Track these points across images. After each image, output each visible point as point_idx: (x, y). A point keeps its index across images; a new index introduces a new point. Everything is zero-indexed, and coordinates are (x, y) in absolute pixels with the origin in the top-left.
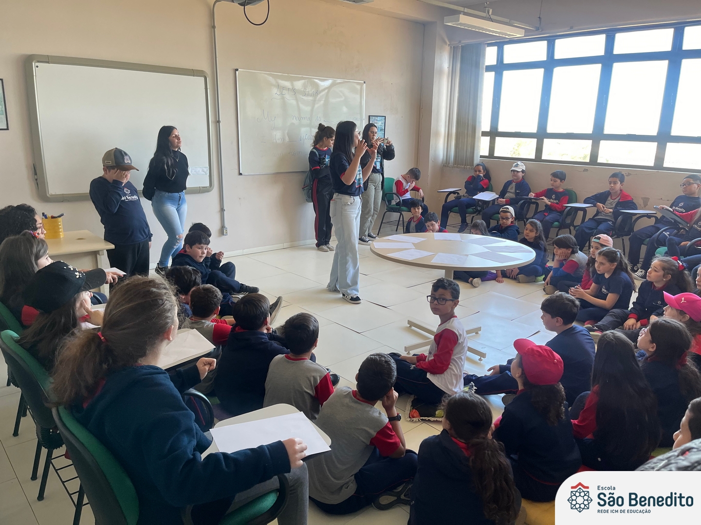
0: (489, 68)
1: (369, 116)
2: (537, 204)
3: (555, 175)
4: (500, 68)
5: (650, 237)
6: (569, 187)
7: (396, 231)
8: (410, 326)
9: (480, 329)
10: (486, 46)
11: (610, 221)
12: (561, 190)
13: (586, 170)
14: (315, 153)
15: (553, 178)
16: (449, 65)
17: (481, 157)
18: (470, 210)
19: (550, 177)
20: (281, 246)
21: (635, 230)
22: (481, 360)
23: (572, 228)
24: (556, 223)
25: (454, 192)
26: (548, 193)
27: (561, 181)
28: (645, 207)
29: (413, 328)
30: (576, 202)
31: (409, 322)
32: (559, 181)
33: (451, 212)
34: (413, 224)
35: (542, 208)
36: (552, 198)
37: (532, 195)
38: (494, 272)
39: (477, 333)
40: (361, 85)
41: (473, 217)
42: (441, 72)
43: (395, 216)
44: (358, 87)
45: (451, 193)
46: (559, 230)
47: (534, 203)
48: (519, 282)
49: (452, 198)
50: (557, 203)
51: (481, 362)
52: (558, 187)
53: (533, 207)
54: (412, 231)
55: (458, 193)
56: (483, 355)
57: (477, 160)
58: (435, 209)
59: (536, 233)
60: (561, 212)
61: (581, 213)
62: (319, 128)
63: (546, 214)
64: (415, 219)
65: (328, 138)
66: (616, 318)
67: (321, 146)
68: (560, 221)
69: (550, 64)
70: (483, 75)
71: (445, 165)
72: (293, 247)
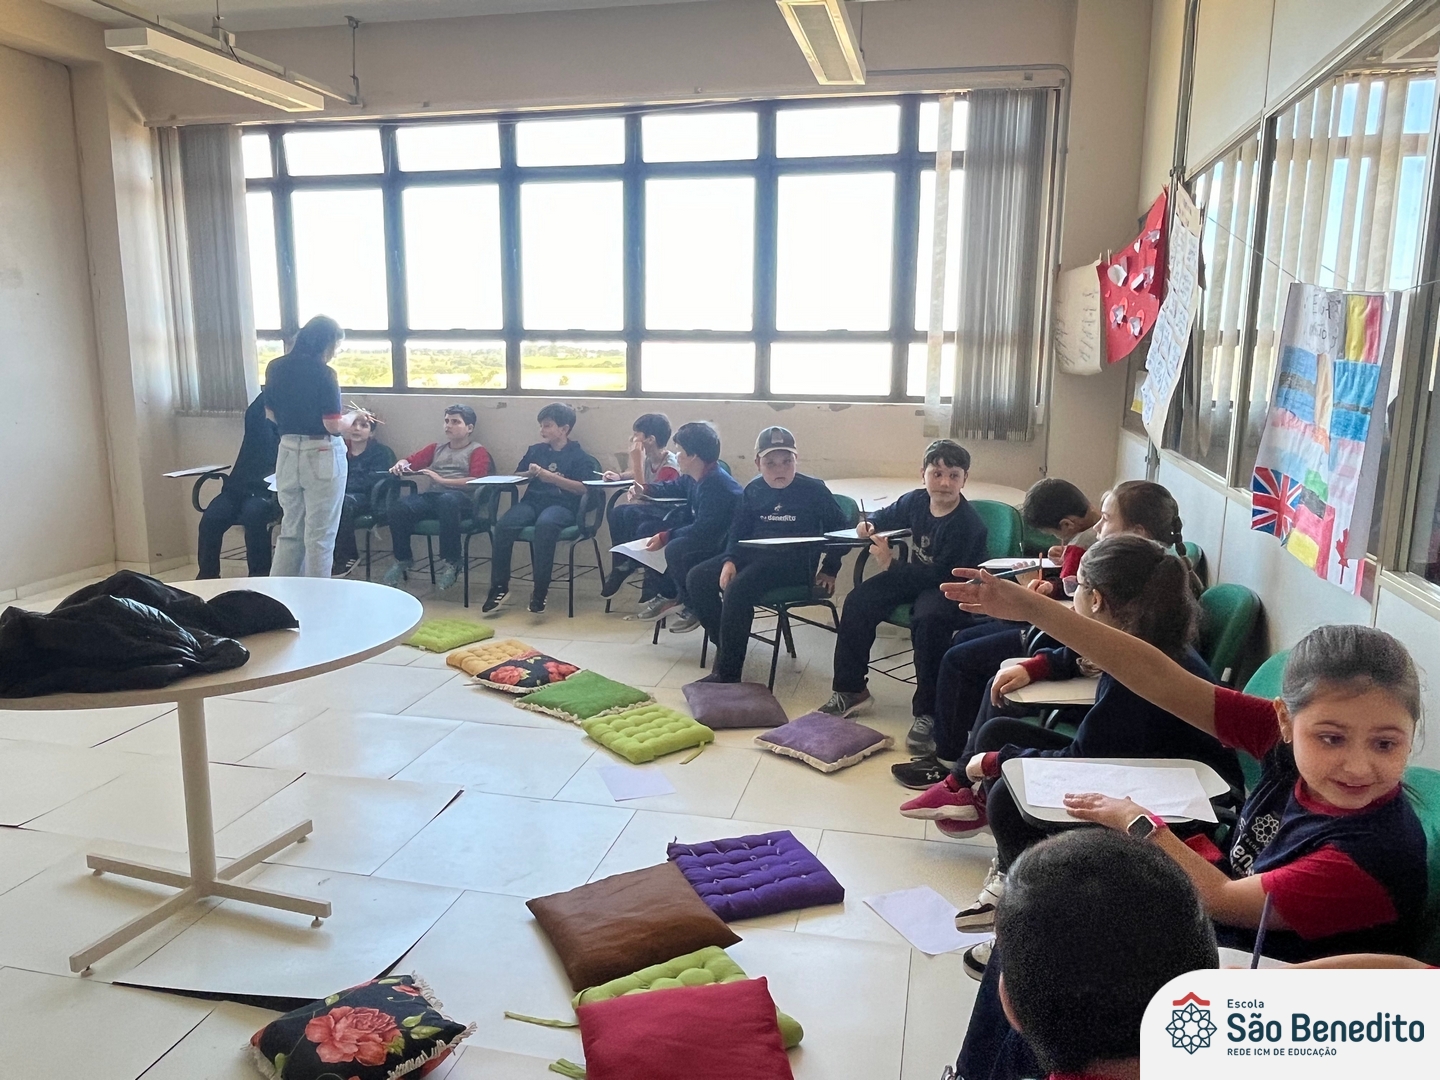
0: (256, 185)
4: (282, 185)
10: (240, 132)
13: (502, 405)
16: (154, 169)
22: (319, 926)
31: (92, 861)
39: (302, 841)
42: (133, 188)
69: (392, 182)
70: (241, 199)
71: (183, 408)
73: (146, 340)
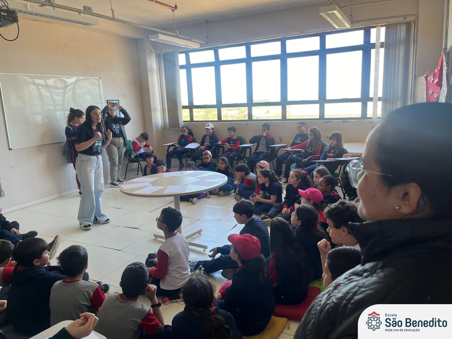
0: (182, 67)
1: (107, 101)
2: (223, 148)
3: (230, 129)
4: (189, 67)
5: (286, 159)
6: (240, 135)
7: (138, 175)
8: (156, 238)
9: (201, 230)
10: (178, 53)
11: (264, 152)
12: (235, 138)
13: (247, 124)
14: (69, 128)
15: (229, 131)
16: (157, 66)
17: (184, 121)
18: (184, 155)
19: (227, 131)
20: (50, 198)
21: (278, 155)
22: (205, 251)
23: (245, 159)
24: (236, 157)
25: (172, 145)
26: (229, 140)
27: (234, 132)
28: (281, 142)
29: (158, 239)
30: (245, 144)
31: (155, 235)
32: (233, 132)
33: (172, 158)
34: (148, 169)
35: (226, 149)
36: (231, 143)
37: (220, 143)
38: (205, 192)
39: (200, 234)
40: (98, 80)
41: (187, 159)
42: (152, 70)
43: (135, 165)
44: (97, 82)
45: (170, 146)
46: (238, 161)
47: (221, 147)
48: (220, 196)
49: (171, 149)
50: (234, 146)
51: (205, 252)
52: (233, 136)
53: (221, 149)
54: (149, 173)
55: (175, 146)
56: (205, 247)
57: (181, 124)
58: (162, 157)
59: (225, 165)
60: (238, 151)
61: (248, 150)
62: (70, 111)
63: (229, 153)
64: (150, 166)
65: (78, 117)
66: (277, 209)
67: (74, 123)
68: (238, 155)
69: (217, 64)
70: (178, 71)
71: (164, 128)
72: (60, 197)
73: (155, 110)
